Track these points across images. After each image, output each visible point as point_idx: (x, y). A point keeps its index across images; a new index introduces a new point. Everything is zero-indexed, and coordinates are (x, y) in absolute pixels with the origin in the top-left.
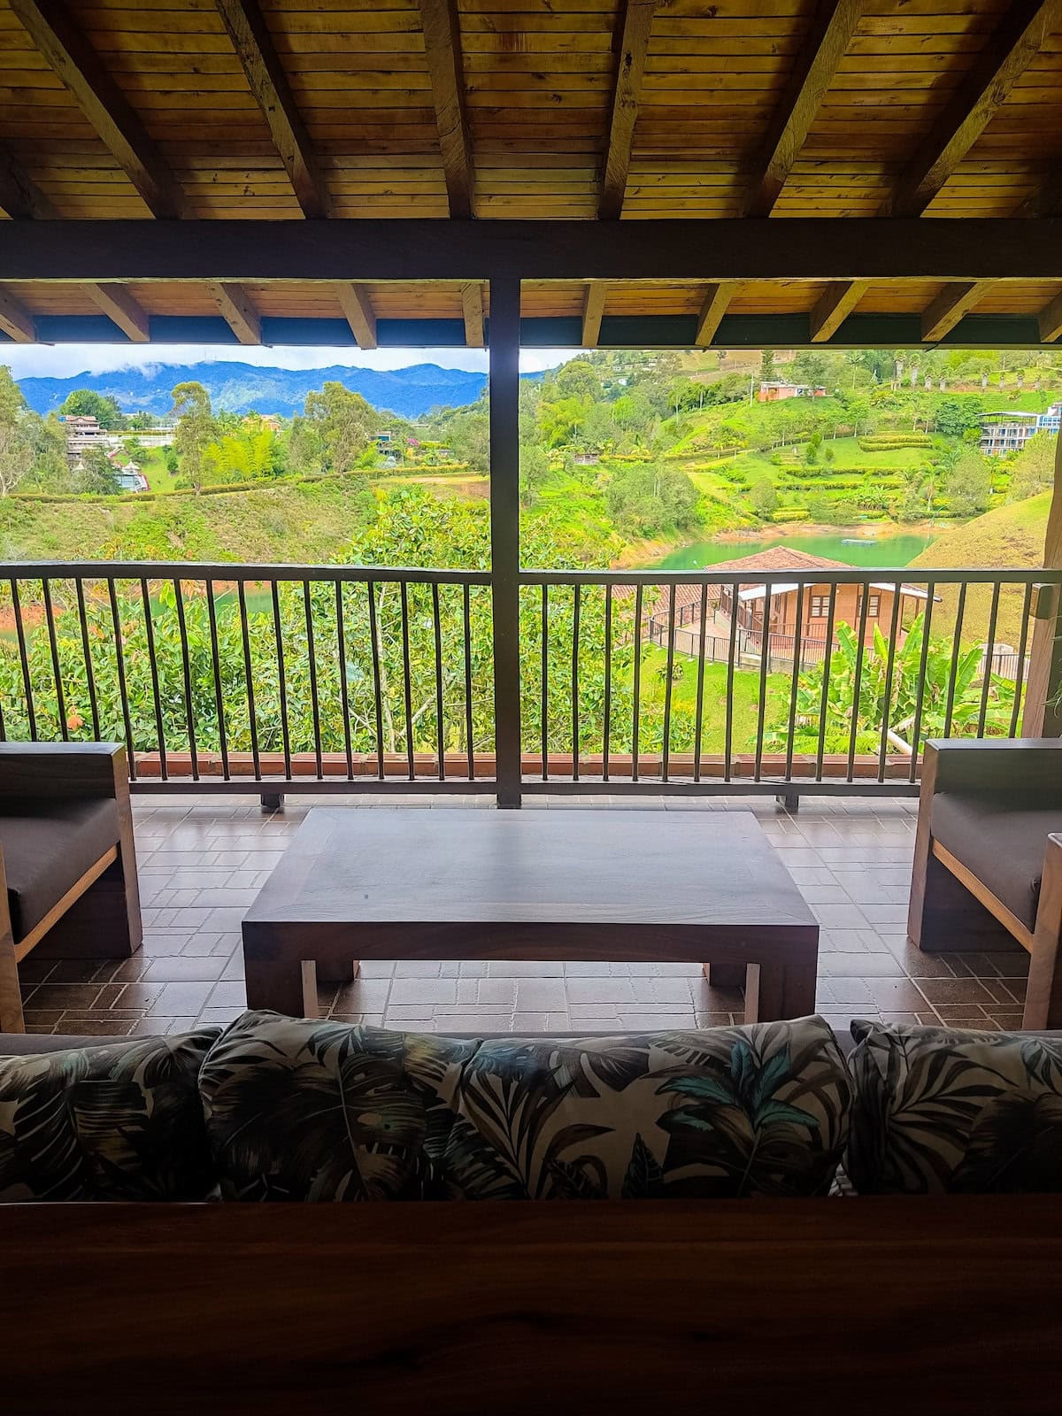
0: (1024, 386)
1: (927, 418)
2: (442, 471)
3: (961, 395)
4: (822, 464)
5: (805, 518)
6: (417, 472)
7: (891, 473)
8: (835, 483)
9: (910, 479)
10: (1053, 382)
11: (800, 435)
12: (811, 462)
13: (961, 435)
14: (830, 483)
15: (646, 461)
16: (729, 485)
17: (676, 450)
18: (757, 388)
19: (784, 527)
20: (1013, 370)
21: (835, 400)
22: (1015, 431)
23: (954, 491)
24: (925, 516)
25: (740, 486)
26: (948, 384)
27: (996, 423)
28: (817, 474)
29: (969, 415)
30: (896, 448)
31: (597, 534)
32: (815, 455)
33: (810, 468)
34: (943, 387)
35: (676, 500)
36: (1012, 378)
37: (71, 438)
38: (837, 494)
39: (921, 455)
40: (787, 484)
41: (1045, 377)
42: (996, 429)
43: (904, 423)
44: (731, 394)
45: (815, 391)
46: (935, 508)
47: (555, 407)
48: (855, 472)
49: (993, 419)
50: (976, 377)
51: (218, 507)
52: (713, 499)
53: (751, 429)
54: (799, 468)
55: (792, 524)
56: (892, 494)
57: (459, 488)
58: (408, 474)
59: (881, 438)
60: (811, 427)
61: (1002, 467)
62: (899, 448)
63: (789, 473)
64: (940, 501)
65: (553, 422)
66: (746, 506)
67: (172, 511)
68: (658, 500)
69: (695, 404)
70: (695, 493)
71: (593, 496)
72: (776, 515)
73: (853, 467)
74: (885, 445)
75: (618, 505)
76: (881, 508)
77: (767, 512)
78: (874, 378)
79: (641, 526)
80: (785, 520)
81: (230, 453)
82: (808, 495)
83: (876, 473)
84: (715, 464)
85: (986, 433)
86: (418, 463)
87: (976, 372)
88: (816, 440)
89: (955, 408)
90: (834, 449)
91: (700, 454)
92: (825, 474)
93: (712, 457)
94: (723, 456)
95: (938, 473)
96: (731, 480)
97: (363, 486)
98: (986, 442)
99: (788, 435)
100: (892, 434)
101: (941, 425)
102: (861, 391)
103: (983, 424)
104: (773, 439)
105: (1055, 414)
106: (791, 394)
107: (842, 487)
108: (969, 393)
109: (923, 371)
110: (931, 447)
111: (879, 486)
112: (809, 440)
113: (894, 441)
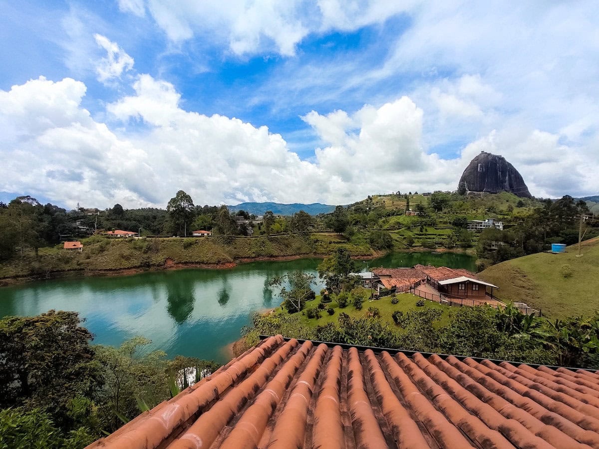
0: (478, 214)
2: (326, 231)
3: (460, 216)
4: (424, 232)
5: (421, 246)
6: (320, 232)
7: (443, 235)
9: (449, 237)
10: (486, 213)
11: (418, 225)
12: (422, 231)
13: (461, 226)
14: (427, 237)
15: (378, 230)
16: (400, 237)
17: (386, 227)
18: (406, 212)
19: (415, 248)
20: (474, 210)
21: (426, 216)
22: (477, 226)
23: (461, 241)
24: (453, 247)
25: (403, 237)
26: (457, 213)
28: (423, 235)
29: (463, 221)
30: (444, 229)
31: (367, 249)
33: (421, 233)
34: (455, 214)
35: (387, 240)
36: (474, 212)
37: (238, 221)
38: (429, 240)
39: (451, 231)
40: (415, 237)
41: (483, 212)
42: (471, 225)
43: (445, 223)
44: (398, 214)
45: (421, 213)
46: (456, 245)
47: (353, 216)
48: (433, 234)
49: (470, 222)
50: (464, 211)
51: (273, 239)
52: (396, 240)
53: (404, 223)
54: (418, 233)
55: (418, 247)
56: (444, 241)
57: (331, 236)
58: (318, 232)
59: (440, 226)
60: (420, 223)
61: (474, 235)
63: (416, 234)
64: (458, 243)
65: (353, 219)
66: (405, 242)
67: (262, 240)
68: (382, 240)
69: (389, 216)
70: (391, 238)
71: (365, 239)
72: (414, 245)
74: (441, 228)
75: (372, 242)
76: (441, 244)
77: (411, 243)
78: (436, 211)
79: (378, 247)
80: (415, 246)
81: (275, 227)
82: (421, 240)
83: (439, 235)
84: (396, 231)
85: (469, 226)
86: (318, 228)
87: (464, 210)
88: (423, 225)
89: (459, 219)
90: (427, 228)
91: (392, 228)
92: (426, 235)
93: (395, 229)
94: (398, 229)
95: (456, 236)
96: (401, 236)
97: (307, 235)
98: (468, 228)
99: (415, 224)
100: (443, 225)
101: (456, 223)
102: (433, 214)
103: (467, 223)
104: (411, 225)
105: (488, 221)
106: (414, 214)
107: (430, 238)
108: (463, 215)
109: (449, 209)
110: (454, 229)
111: (440, 238)
112: (420, 226)
113: (444, 227)
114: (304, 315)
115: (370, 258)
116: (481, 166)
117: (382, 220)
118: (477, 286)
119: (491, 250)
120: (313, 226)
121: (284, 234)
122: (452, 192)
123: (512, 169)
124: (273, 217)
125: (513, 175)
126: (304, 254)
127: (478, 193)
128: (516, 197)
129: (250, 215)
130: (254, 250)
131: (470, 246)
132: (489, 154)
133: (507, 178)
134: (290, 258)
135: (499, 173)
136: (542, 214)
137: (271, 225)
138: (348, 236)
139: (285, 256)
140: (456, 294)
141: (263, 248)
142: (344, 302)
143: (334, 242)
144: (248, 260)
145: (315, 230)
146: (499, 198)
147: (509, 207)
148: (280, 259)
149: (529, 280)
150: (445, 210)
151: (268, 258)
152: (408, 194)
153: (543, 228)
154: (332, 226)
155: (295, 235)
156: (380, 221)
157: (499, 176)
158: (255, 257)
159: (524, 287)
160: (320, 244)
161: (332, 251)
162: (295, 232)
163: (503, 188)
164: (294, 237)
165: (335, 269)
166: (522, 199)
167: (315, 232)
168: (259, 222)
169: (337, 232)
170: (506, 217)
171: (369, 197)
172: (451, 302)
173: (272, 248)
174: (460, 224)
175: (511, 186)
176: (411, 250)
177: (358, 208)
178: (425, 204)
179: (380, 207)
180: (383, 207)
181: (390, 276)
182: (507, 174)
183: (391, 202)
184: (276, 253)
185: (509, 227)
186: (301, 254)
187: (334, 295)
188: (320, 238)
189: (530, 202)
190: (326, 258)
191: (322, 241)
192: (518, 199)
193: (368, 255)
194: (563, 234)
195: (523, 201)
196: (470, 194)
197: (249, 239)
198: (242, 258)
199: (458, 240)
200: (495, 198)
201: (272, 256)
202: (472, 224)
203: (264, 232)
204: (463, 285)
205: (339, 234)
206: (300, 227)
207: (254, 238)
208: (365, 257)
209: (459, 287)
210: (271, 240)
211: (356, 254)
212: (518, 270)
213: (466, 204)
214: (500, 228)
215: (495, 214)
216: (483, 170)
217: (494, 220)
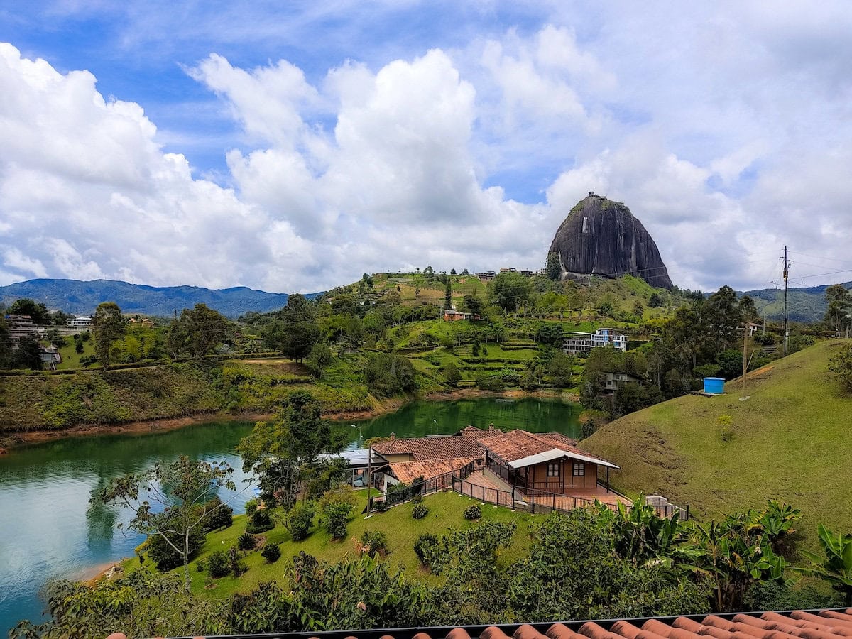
0: (583, 318)
1: (534, 333)
2: (264, 356)
3: (550, 322)
4: (481, 356)
5: (475, 386)
6: (248, 357)
7: (518, 362)
8: (488, 367)
9: (529, 366)
10: (597, 317)
11: (468, 340)
12: (476, 355)
13: (552, 344)
14: (486, 367)
15: (385, 352)
16: (432, 366)
17: (401, 345)
18: (444, 313)
19: (463, 391)
20: (576, 310)
21: (485, 322)
22: (580, 342)
23: (552, 375)
24: (538, 387)
25: (438, 367)
26: (543, 316)
27: (570, 338)
28: (478, 362)
29: (556, 333)
30: (519, 348)
31: (360, 395)
32: (477, 350)
33: (475, 358)
34: (540, 317)
35: (404, 375)
36: (575, 314)
38: (491, 373)
39: (533, 353)
40: (464, 366)
41: (592, 314)
42: (570, 341)
43: (521, 336)
44: (428, 316)
45: (475, 316)
46: (543, 382)
47: (329, 319)
48: (498, 361)
49: (568, 335)
50: (557, 313)
51: (118, 378)
52: (424, 375)
53: (442, 335)
54: (469, 358)
55: (468, 389)
56: (520, 374)
57: (275, 367)
58: (243, 357)
59: (511, 343)
60: (473, 336)
61: (576, 361)
62: (521, 349)
63: (464, 360)
64: (546, 378)
65: (328, 327)
66: (441, 378)
67: (86, 381)
68: (394, 375)
69: (409, 319)
70: (413, 370)
71: (356, 372)
72: (460, 384)
73: (497, 359)
74: (514, 347)
75: (371, 378)
76: (515, 382)
77: (454, 382)
78: (505, 311)
79: (384, 390)
80: (463, 387)
81: (127, 344)
82: (475, 373)
83: (510, 362)
84: (424, 354)
85: (565, 342)
86: (242, 348)
87: (557, 310)
88: (477, 342)
89: (548, 329)
90: (487, 348)
91: (415, 348)
92: (484, 362)
93: (422, 350)
94: (427, 350)
95: (543, 363)
96: (433, 364)
97: (214, 365)
98: (565, 348)
99: (462, 340)
100: (517, 341)
101: (541, 337)
102: (498, 317)
103: (563, 338)
104: (454, 341)
105: (600, 334)
106: (461, 317)
107: (493, 369)
108: (555, 322)
109: (530, 309)
110: (537, 349)
111: (513, 369)
112: (473, 343)
113: (518, 345)
114: (200, 569)
115: (367, 415)
116: (588, 222)
117: (394, 329)
118: (582, 467)
119: (606, 392)
120: (230, 343)
121: (149, 364)
123: (641, 232)
124: (120, 318)
125: (642, 244)
126: (206, 412)
127: (583, 276)
128: (647, 286)
129: (52, 312)
130: (60, 408)
131: (568, 385)
132: (603, 199)
133: (633, 248)
134: (165, 425)
135: (620, 239)
136: (689, 321)
137: (115, 339)
138: (315, 367)
139: (152, 420)
140: (543, 486)
141: (90, 403)
142: (303, 526)
143: (284, 382)
144: (44, 437)
145: (234, 352)
146: (620, 288)
147: (636, 306)
148: (139, 428)
149: (669, 448)
150: (521, 310)
151: (103, 428)
152: (449, 273)
153: (692, 348)
154: (279, 344)
155: (180, 365)
156: (390, 332)
157: (620, 244)
158: (66, 427)
159: (661, 464)
160: (247, 386)
161: (277, 403)
162: (182, 356)
163: (626, 267)
164: (177, 370)
165: (284, 446)
166: (657, 291)
167: (237, 358)
168: (78, 332)
169: (290, 356)
170: (630, 325)
171: (365, 276)
172: (533, 505)
173: (114, 401)
174: (550, 339)
175: (640, 266)
176: (456, 395)
177: (341, 301)
178: (483, 296)
179: (391, 300)
180: (396, 300)
181: (411, 455)
182: (634, 240)
183: (414, 289)
184: (124, 413)
185: (637, 344)
186: (198, 413)
187: (280, 511)
188: (248, 372)
189: (669, 297)
190: (260, 420)
191: (252, 380)
192: (651, 291)
193: (364, 410)
194: (720, 358)
195: (659, 295)
196: (568, 277)
197: (45, 379)
198: (22, 430)
199: (546, 373)
200: (612, 287)
201: (114, 422)
202: (572, 340)
203: (94, 360)
204: (556, 467)
205: (294, 361)
206: (194, 345)
207: (60, 376)
208: (356, 415)
209: (548, 470)
210: (114, 380)
211: (333, 409)
212: (652, 431)
213: (561, 299)
214: (621, 347)
215: (613, 319)
216: (591, 230)
217: (612, 332)
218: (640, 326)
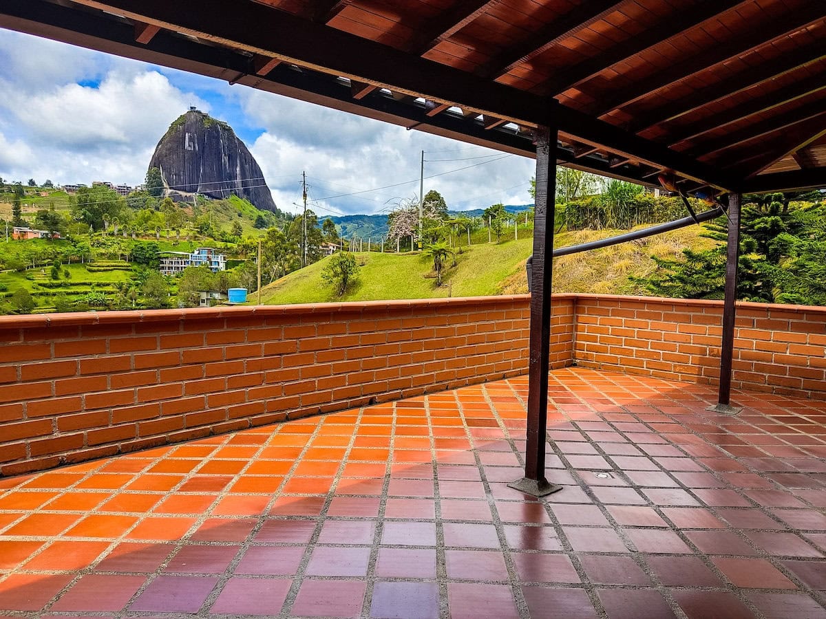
0: (181, 238)
1: (127, 253)
3: (145, 241)
4: (62, 279)
7: (108, 285)
8: (72, 291)
9: (120, 288)
10: (196, 237)
11: (46, 261)
12: (56, 278)
13: (148, 264)
14: (69, 291)
18: (11, 230)
20: (173, 229)
21: (67, 241)
22: (178, 262)
23: (148, 296)
25: (4, 294)
26: (137, 235)
27: (167, 258)
28: (59, 286)
29: (151, 252)
30: (109, 270)
32: (57, 274)
33: (55, 282)
34: (134, 236)
36: (173, 233)
38: (74, 298)
39: (126, 274)
40: (39, 292)
41: (191, 234)
42: (167, 261)
43: (112, 256)
45: (53, 234)
46: (137, 304)
48: (84, 284)
49: (166, 255)
50: (153, 232)
53: (9, 257)
54: (47, 282)
56: (110, 297)
59: (99, 264)
60: (52, 256)
61: (174, 281)
62: (112, 270)
63: (40, 285)
64: (140, 301)
66: (10, 306)
72: (35, 312)
73: (82, 282)
74: (102, 268)
76: (105, 305)
77: (27, 309)
78: (91, 229)
82: (55, 298)
83: (99, 285)
85: (162, 263)
87: (153, 229)
88: (57, 264)
89: (143, 249)
90: (70, 270)
92: (65, 285)
95: (137, 285)
98: (163, 268)
99: (38, 262)
100: (106, 262)
101: (135, 258)
102: (83, 236)
103: (160, 258)
104: (26, 263)
105: (199, 254)
106: (36, 236)
107: (78, 293)
108: (150, 241)
109: (121, 227)
110: (131, 270)
111: (101, 292)
112: (52, 264)
113: (108, 266)
116: (191, 139)
122: (133, 188)
123: (245, 154)
125: (247, 166)
127: (188, 194)
128: (253, 208)
131: (165, 305)
132: (205, 116)
133: (238, 169)
135: (225, 159)
136: (279, 241)
146: (226, 209)
147: (235, 226)
150: (114, 228)
157: (225, 164)
163: (232, 188)
166: (262, 213)
170: (229, 245)
174: (145, 259)
175: (245, 188)
178: (65, 212)
182: (238, 161)
185: (235, 264)
189: (273, 219)
192: (256, 213)
195: (264, 217)
196: (170, 195)
199: (140, 294)
200: (218, 207)
202: (170, 260)
213: (157, 217)
214: (220, 267)
215: (212, 239)
216: (194, 147)
217: (210, 252)
218: (239, 245)
